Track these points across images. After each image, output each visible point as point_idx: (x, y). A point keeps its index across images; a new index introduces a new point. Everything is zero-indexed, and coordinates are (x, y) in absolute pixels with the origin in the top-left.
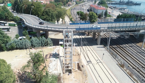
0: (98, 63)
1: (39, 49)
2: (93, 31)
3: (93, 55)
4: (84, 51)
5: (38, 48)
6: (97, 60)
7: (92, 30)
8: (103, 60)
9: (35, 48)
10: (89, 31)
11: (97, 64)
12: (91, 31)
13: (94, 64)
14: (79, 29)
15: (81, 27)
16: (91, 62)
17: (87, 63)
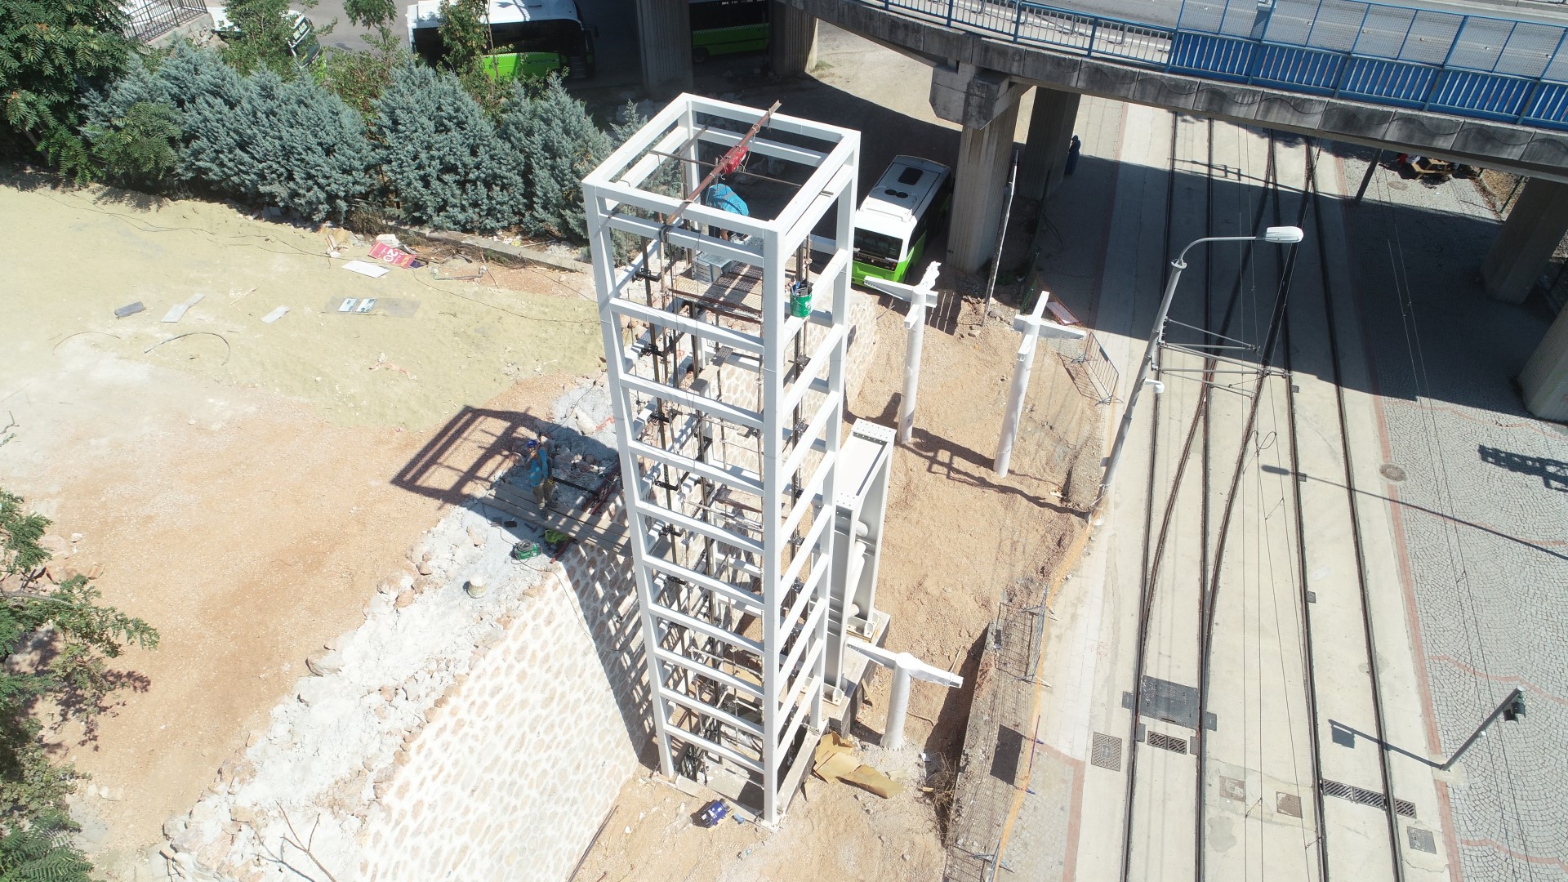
0: (1323, 788)
1: (459, 263)
2: (1514, 153)
3: (1306, 598)
4: (1196, 460)
5: (457, 249)
6: (1344, 737)
7: (1509, 139)
8: (1455, 776)
9: (427, 231)
10: (1438, 130)
11: (1290, 806)
12: (1486, 136)
13: (1235, 790)
14: (1241, 66)
15: (1275, 33)
16: (1203, 722)
17: (1119, 724)
